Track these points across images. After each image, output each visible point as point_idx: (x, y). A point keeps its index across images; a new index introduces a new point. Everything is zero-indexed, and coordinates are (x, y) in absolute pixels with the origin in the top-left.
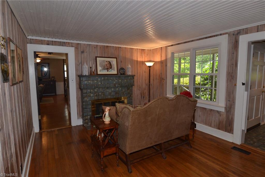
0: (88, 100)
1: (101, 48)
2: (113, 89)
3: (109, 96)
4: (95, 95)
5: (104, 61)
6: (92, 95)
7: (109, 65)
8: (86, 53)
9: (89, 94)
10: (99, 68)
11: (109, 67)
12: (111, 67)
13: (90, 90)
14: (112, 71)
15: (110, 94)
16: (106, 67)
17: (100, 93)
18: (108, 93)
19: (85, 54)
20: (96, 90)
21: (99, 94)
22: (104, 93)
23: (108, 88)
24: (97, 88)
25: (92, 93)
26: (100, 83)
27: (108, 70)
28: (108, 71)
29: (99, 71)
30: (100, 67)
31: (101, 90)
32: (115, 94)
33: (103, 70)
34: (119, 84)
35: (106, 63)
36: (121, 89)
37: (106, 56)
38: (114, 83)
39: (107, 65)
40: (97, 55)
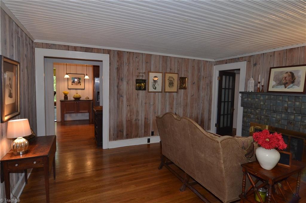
0: (247, 121)
1: (280, 54)
2: (283, 115)
3: (276, 124)
4: (256, 117)
5: (282, 72)
6: (252, 116)
7: (290, 77)
8: (259, 64)
9: (249, 114)
10: (272, 83)
11: (289, 80)
12: (292, 81)
13: (251, 110)
14: (294, 86)
15: (278, 121)
16: (284, 82)
17: (263, 117)
18: (274, 119)
19: (258, 66)
20: (257, 111)
21: (261, 117)
22: (268, 118)
23: (275, 112)
24: (260, 110)
25: (253, 114)
26: (262, 103)
27: (286, 85)
28: (285, 88)
29: (272, 87)
30: (273, 81)
31: (264, 112)
32: (288, 123)
33: (277, 85)
34: (294, 110)
35: (285, 75)
36: (300, 117)
37: (287, 65)
38: (286, 105)
39: (286, 77)
40: (274, 66)
